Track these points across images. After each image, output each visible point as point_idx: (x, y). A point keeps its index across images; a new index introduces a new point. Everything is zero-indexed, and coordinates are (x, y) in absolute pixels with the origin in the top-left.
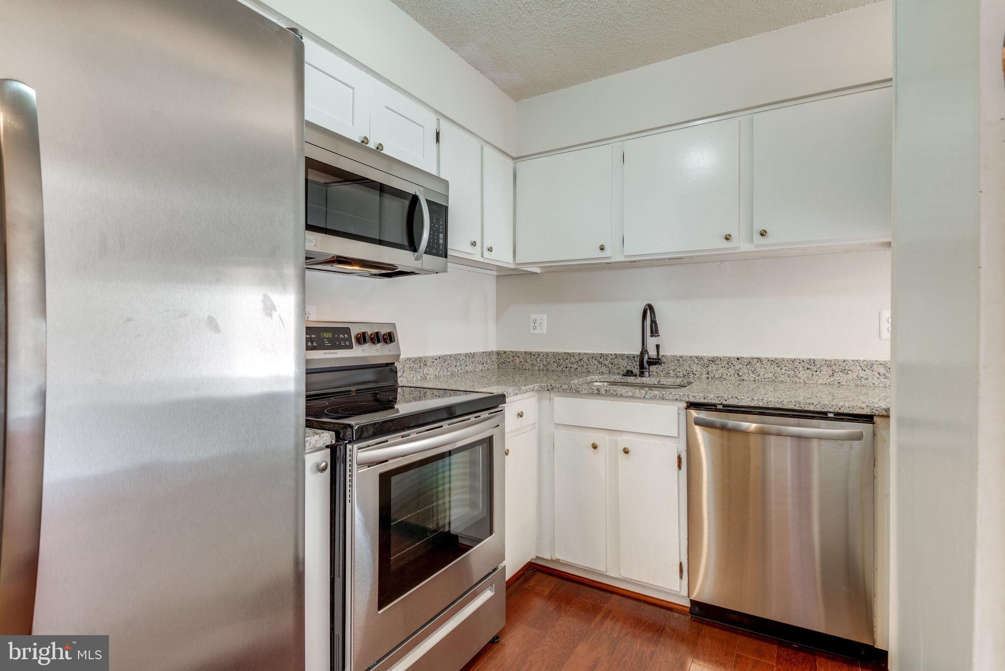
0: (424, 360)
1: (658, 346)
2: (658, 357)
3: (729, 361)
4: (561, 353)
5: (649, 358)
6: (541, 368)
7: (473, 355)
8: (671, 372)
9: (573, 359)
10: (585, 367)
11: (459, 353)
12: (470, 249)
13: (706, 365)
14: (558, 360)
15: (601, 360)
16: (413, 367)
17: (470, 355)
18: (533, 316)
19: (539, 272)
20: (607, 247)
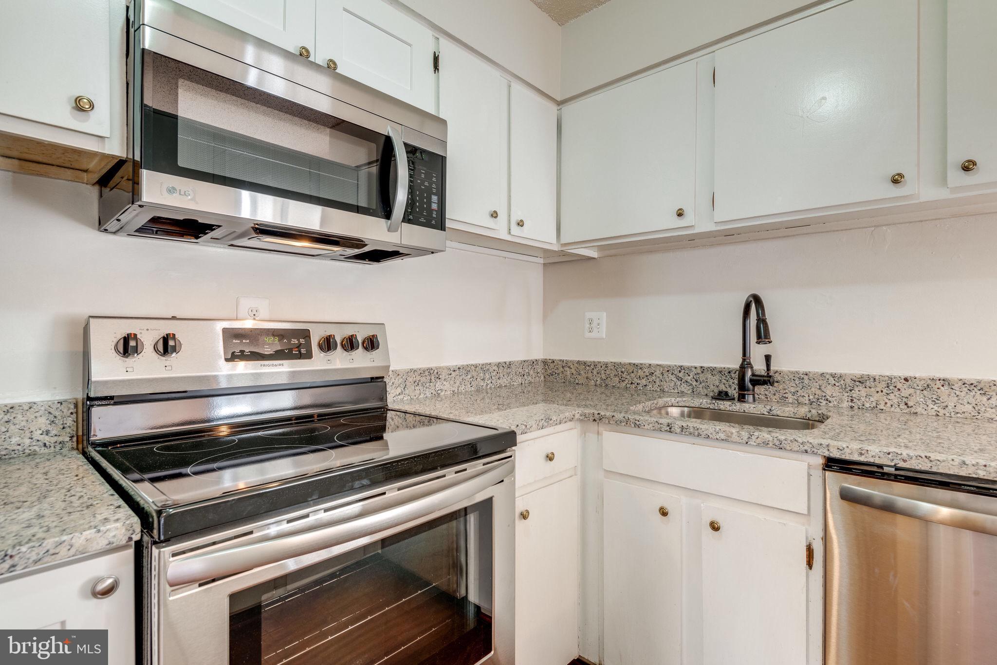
0: (436, 371)
1: (768, 358)
2: (768, 374)
3: (890, 383)
4: (625, 364)
5: (753, 375)
6: (598, 383)
7: (509, 365)
8: (789, 395)
9: (640, 373)
10: (658, 383)
11: (489, 362)
12: (490, 223)
13: (849, 388)
14: (620, 373)
15: (681, 375)
16: (420, 381)
17: (504, 365)
18: (589, 315)
19: (596, 257)
20: (688, 212)
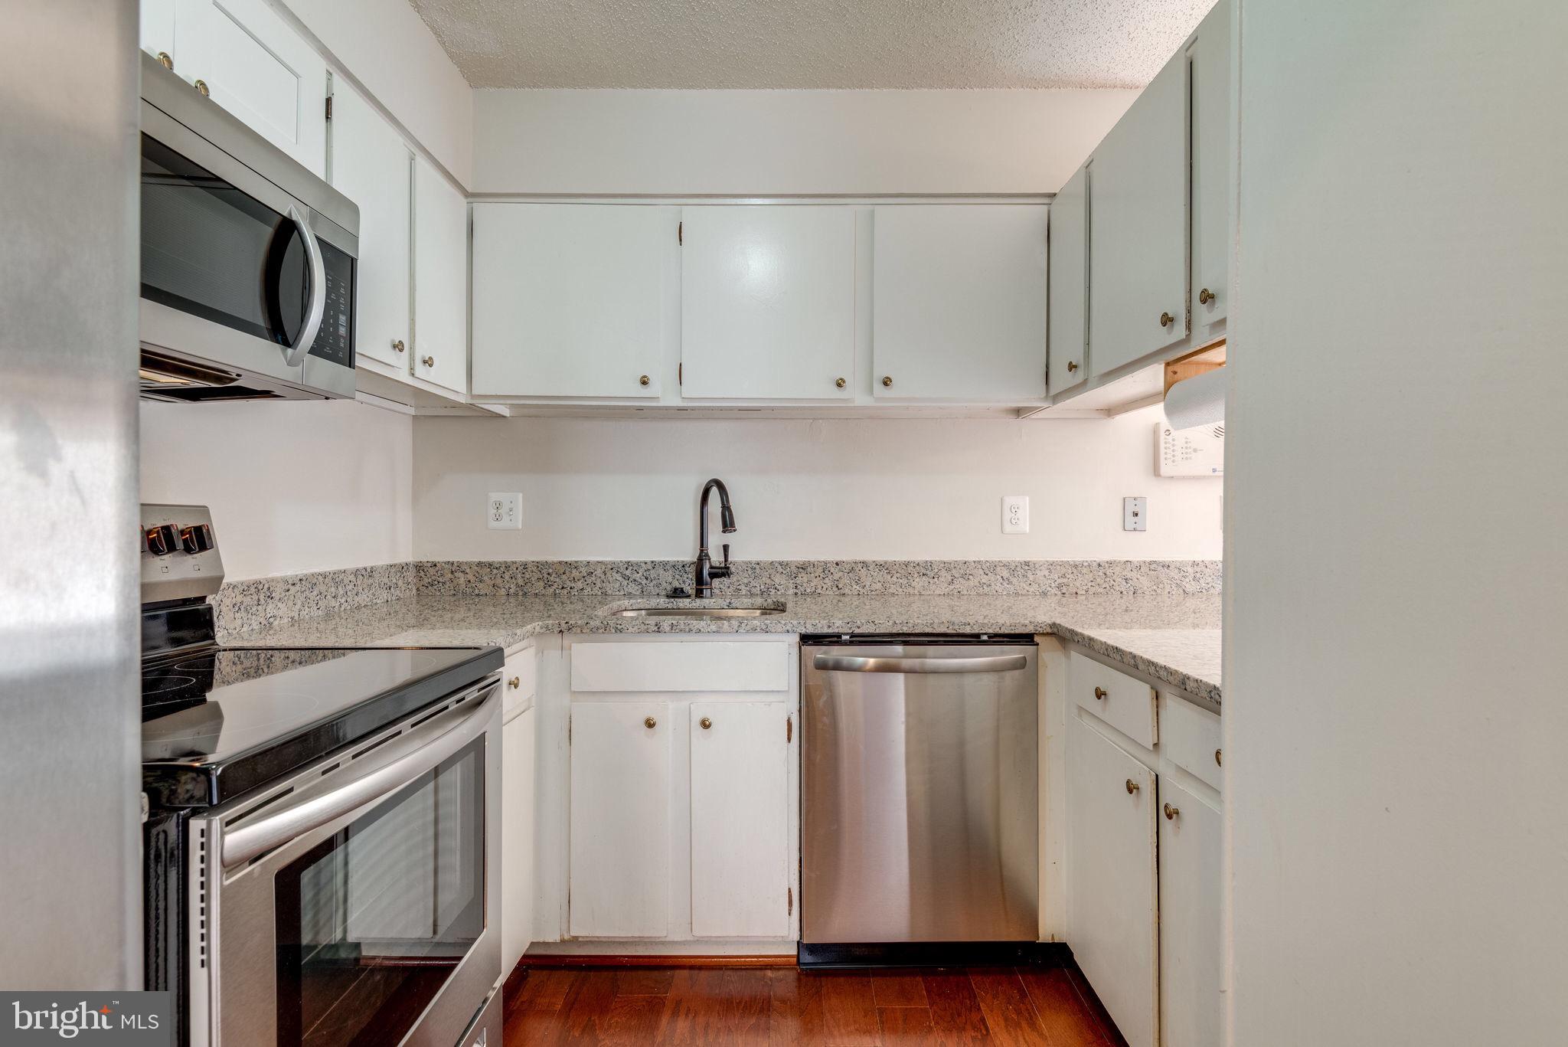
0: (266, 586)
1: (726, 548)
2: (726, 565)
4: (553, 564)
5: (712, 567)
6: (512, 591)
7: (371, 572)
8: (742, 587)
9: (575, 573)
10: (599, 585)
11: (342, 568)
12: (391, 356)
14: (546, 576)
15: (628, 573)
16: (242, 603)
17: (364, 573)
18: (494, 496)
19: (508, 415)
20: (652, 379)
